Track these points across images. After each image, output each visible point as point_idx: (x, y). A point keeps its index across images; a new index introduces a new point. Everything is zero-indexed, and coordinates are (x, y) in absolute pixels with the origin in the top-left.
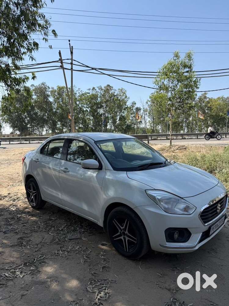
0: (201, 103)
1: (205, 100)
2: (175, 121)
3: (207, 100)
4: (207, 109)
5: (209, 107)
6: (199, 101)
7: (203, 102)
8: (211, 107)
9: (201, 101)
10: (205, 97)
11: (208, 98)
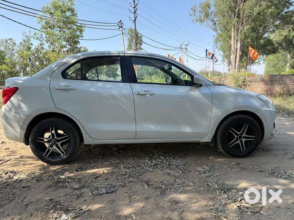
0: (38, 54)
1: (42, 51)
2: (11, 71)
3: (44, 51)
4: (45, 61)
5: (47, 59)
6: (37, 52)
7: (41, 53)
8: (49, 59)
9: (39, 51)
10: (43, 48)
11: (46, 49)
